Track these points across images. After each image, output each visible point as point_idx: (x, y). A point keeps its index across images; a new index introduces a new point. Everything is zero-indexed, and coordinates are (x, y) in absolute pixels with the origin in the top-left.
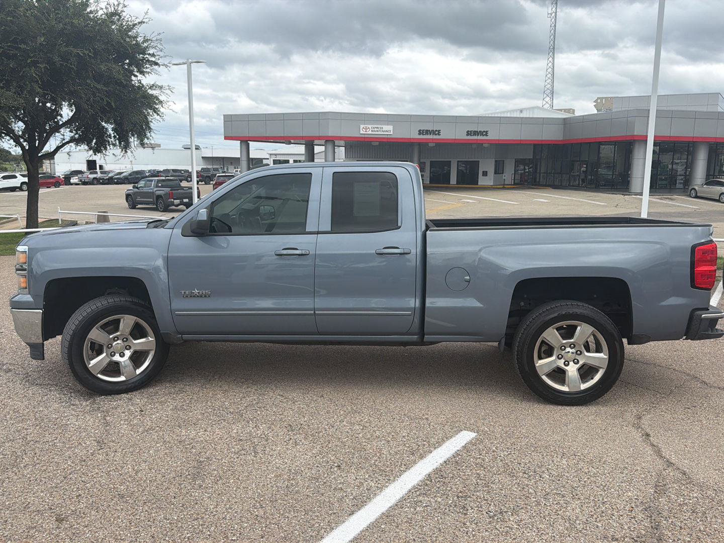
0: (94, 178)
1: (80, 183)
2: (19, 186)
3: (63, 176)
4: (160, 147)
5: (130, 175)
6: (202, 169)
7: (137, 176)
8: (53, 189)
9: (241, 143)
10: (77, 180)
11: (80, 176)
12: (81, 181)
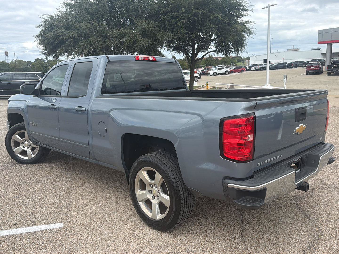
0: (261, 67)
1: (255, 70)
2: (225, 72)
3: (249, 67)
4: (299, 50)
5: (278, 65)
6: (312, 60)
7: (281, 65)
8: (240, 73)
9: (327, 45)
10: (254, 69)
11: (255, 66)
12: (255, 69)
